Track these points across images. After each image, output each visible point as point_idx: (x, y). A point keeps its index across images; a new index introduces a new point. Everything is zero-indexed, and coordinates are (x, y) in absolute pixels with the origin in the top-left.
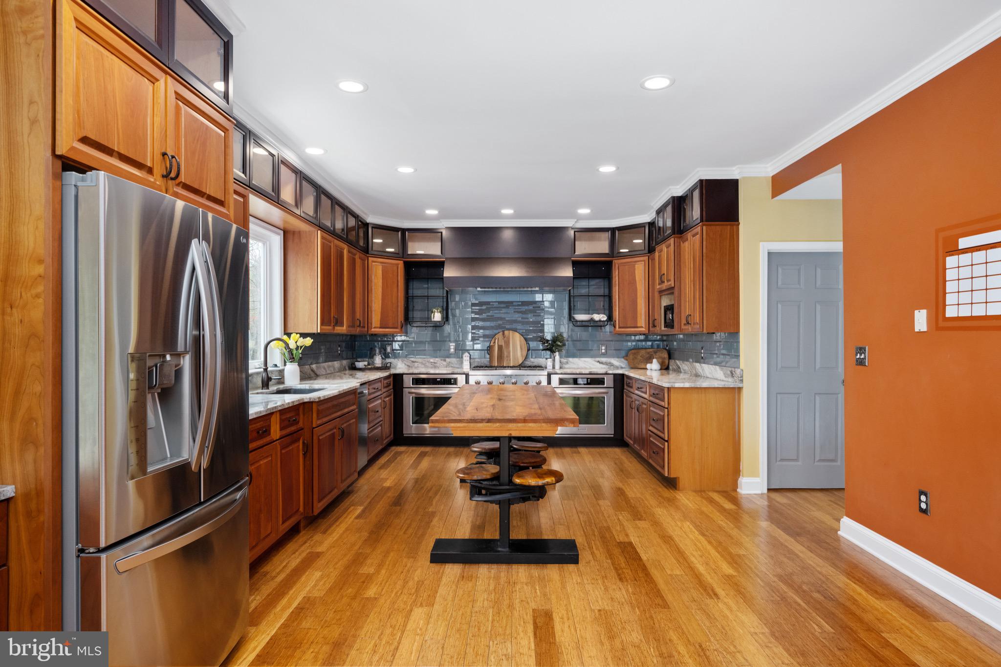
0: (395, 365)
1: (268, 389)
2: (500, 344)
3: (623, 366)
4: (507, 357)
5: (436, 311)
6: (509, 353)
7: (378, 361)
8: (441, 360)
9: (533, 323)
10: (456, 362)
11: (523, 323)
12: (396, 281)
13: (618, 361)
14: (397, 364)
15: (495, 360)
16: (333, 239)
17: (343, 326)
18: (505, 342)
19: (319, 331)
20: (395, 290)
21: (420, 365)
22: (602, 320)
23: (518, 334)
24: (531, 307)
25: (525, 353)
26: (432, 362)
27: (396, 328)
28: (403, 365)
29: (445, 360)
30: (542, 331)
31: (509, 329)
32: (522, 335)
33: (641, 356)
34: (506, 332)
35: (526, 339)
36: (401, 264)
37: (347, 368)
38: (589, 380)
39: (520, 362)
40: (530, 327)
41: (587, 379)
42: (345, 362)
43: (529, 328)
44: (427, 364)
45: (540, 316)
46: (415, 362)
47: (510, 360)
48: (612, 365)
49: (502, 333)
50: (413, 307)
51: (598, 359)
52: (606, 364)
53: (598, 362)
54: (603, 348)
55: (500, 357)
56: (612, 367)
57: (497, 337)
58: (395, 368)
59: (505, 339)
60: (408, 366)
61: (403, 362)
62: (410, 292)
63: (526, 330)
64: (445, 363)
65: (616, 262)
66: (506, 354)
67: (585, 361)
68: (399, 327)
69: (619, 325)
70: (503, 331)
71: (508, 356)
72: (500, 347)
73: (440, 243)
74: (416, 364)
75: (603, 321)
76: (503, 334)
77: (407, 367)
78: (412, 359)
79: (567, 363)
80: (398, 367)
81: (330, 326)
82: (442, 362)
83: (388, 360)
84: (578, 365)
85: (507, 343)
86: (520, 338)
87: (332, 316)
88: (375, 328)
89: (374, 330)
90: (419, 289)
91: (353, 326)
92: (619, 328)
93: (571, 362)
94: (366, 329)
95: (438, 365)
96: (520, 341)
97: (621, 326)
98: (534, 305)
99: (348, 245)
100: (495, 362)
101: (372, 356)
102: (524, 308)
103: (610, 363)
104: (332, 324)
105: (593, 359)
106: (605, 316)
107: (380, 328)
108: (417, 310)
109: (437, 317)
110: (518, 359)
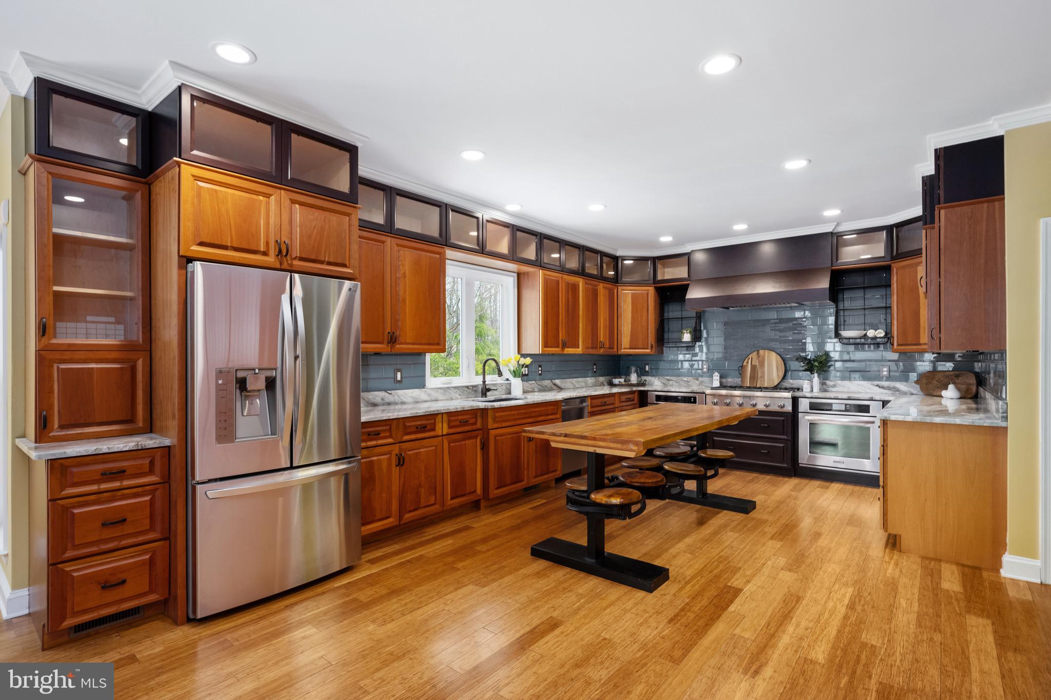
0: (652, 382)
1: (486, 397)
2: (753, 364)
3: (914, 392)
4: (761, 377)
5: (685, 332)
6: (763, 373)
7: (634, 378)
8: (694, 379)
9: (793, 341)
10: (709, 382)
11: (781, 342)
12: (646, 306)
13: (906, 386)
14: (654, 382)
15: (747, 381)
16: (561, 275)
17: (578, 348)
18: (759, 362)
19: (541, 352)
20: (645, 314)
21: (674, 383)
22: (879, 336)
23: (774, 353)
24: (791, 324)
25: (782, 374)
26: (685, 381)
27: (647, 349)
28: (660, 382)
29: (697, 379)
30: (804, 350)
31: (764, 349)
32: (779, 355)
33: (937, 381)
34: (761, 352)
35: (784, 360)
36: (651, 290)
37: (605, 383)
38: (847, 406)
39: (776, 384)
40: (789, 346)
41: (846, 405)
42: (601, 379)
43: (787, 347)
45: (801, 333)
46: (670, 380)
47: (764, 381)
48: (899, 391)
49: (756, 352)
50: (669, 329)
51: (876, 383)
52: (889, 388)
53: (877, 386)
54: (885, 369)
55: (754, 377)
56: (898, 393)
57: (750, 356)
58: (652, 385)
59: (760, 358)
60: (663, 383)
61: (659, 380)
62: (666, 315)
63: (784, 349)
64: (697, 382)
65: (895, 266)
66: (760, 374)
67: (859, 385)
68: (650, 347)
69: (897, 342)
70: (758, 351)
71: (763, 377)
72: (754, 368)
73: (687, 267)
74: (671, 382)
75: (880, 338)
76: (758, 354)
77: (662, 385)
78: (667, 377)
79: (834, 386)
80: (655, 384)
81: (559, 347)
82: (695, 380)
83: (644, 378)
84: (849, 388)
85: (762, 363)
86: (777, 357)
87: (560, 340)
88: (624, 348)
89: (623, 351)
90: (673, 311)
91: (594, 347)
92: (899, 345)
93: (840, 386)
94: (615, 349)
95: (691, 383)
96: (777, 361)
97: (900, 343)
98: (795, 322)
99: (583, 278)
100: (747, 383)
101: (627, 374)
102: (783, 326)
103: (894, 388)
104: (561, 346)
105: (870, 382)
106: (882, 331)
107: (630, 348)
108: (673, 332)
109: (687, 337)
110: (773, 380)
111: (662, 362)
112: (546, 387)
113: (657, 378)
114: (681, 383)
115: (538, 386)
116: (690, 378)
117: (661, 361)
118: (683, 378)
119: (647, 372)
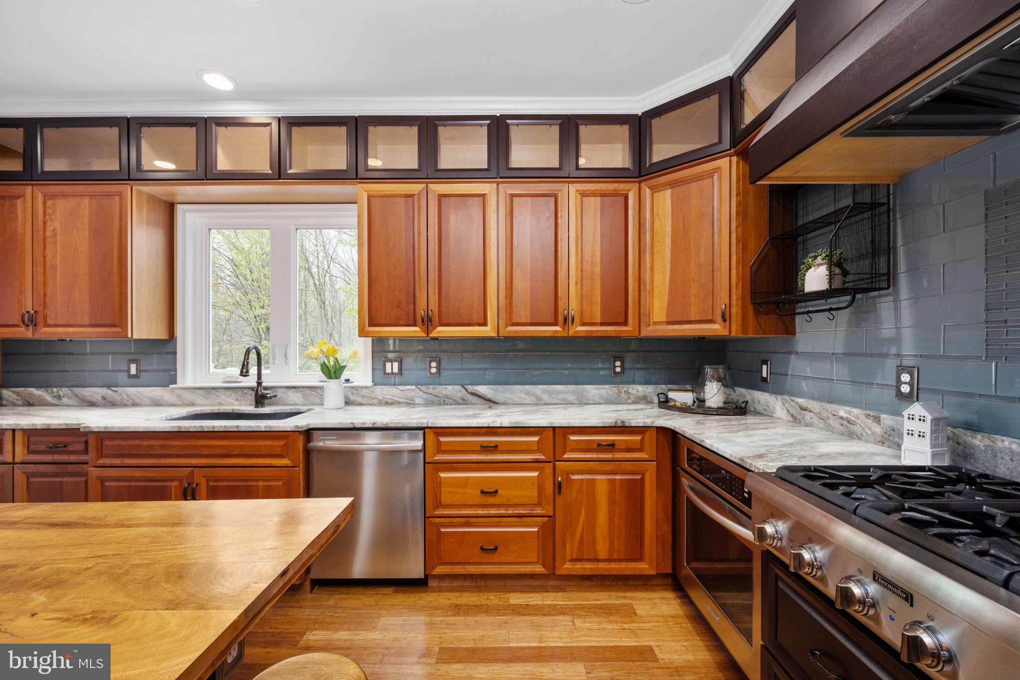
8: (868, 416)
14: (774, 408)
21: (816, 420)
26: (842, 418)
27: (711, 321)
28: (785, 411)
29: (877, 420)
42: (640, 390)
44: (832, 421)
46: (805, 409)
60: (792, 416)
61: (784, 404)
64: (877, 429)
68: (719, 318)
74: (808, 415)
77: (790, 419)
78: (801, 401)
82: (869, 422)
95: (857, 429)
101: (701, 384)
107: (669, 323)
109: (817, 278)
111: (793, 357)
112: (447, 397)
113: (779, 397)
114: (831, 422)
115: (425, 396)
116: (856, 411)
117: (790, 353)
118: (836, 407)
119: (765, 380)
